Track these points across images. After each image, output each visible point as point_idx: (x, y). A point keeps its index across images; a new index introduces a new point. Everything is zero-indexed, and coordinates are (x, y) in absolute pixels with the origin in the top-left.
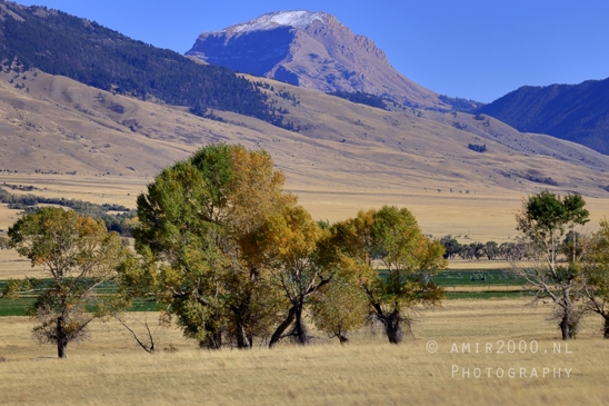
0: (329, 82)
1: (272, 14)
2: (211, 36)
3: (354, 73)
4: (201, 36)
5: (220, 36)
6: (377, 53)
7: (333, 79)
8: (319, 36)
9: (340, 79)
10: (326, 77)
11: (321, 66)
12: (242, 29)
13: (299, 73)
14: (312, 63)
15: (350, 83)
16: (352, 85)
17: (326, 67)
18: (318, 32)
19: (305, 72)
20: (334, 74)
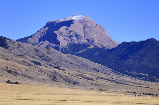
0: (69, 38)
1: (72, 16)
2: (51, 22)
3: (79, 35)
4: (48, 22)
5: (54, 22)
6: (103, 30)
7: (71, 37)
8: (82, 23)
9: (73, 37)
10: (69, 36)
11: (68, 32)
12: (61, 20)
13: (59, 34)
14: (66, 31)
15: (77, 38)
16: (77, 39)
17: (70, 33)
18: (83, 22)
19: (61, 34)
20: (72, 35)
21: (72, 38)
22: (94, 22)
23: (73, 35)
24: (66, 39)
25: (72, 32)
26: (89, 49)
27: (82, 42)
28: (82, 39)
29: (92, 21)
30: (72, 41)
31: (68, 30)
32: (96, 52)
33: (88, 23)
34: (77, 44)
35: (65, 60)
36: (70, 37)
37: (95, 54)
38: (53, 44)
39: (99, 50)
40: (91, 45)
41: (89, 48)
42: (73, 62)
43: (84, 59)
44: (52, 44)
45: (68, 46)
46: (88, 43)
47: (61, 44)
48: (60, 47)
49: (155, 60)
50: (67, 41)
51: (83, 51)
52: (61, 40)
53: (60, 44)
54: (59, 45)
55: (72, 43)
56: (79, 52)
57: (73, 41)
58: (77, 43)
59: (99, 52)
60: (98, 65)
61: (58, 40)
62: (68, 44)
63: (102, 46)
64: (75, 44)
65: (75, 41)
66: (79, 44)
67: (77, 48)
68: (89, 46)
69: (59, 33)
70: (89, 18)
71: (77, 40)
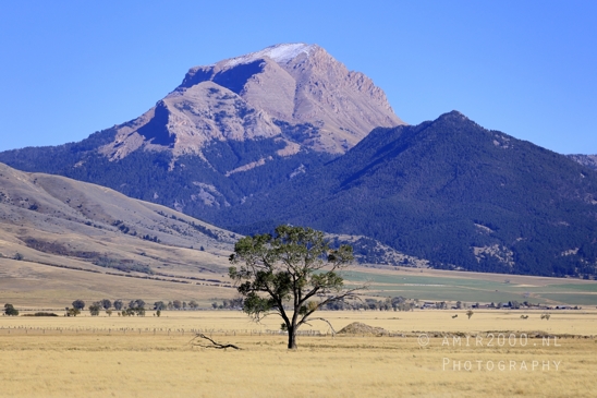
2: (200, 70)
5: (208, 70)
7: (223, 117)
8: (296, 71)
9: (230, 117)
10: (216, 115)
11: (216, 102)
12: (233, 63)
13: (180, 109)
14: (207, 99)
15: (243, 121)
16: (244, 125)
17: (221, 103)
18: (298, 67)
19: (188, 108)
20: (227, 111)
21: (224, 120)
22: (339, 64)
23: (232, 110)
24: (201, 125)
25: (228, 101)
26: (279, 158)
27: (260, 134)
28: (260, 124)
29: (333, 60)
30: (223, 131)
31: (215, 95)
32: (298, 165)
33: (314, 67)
34: (240, 143)
35: (15, 195)
36: (219, 118)
37: (292, 176)
38: (154, 146)
39: (308, 161)
40: (288, 142)
41: (280, 153)
42: (42, 202)
43: (102, 188)
44: (152, 143)
45: (203, 151)
46: (280, 136)
47: (178, 141)
48: (175, 154)
49: (439, 188)
50: (206, 131)
51: (253, 165)
52: (183, 127)
53: (174, 142)
54: (173, 147)
55: (222, 139)
56: (240, 169)
57: (226, 133)
58: (242, 139)
59: (307, 166)
60: (149, 207)
61: (171, 131)
62: (206, 142)
63: (346, 147)
64: (231, 143)
65: (235, 132)
66: (247, 140)
67: (237, 154)
68: (282, 145)
69: (179, 105)
70: (324, 53)
71: (242, 128)
